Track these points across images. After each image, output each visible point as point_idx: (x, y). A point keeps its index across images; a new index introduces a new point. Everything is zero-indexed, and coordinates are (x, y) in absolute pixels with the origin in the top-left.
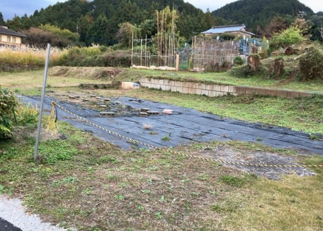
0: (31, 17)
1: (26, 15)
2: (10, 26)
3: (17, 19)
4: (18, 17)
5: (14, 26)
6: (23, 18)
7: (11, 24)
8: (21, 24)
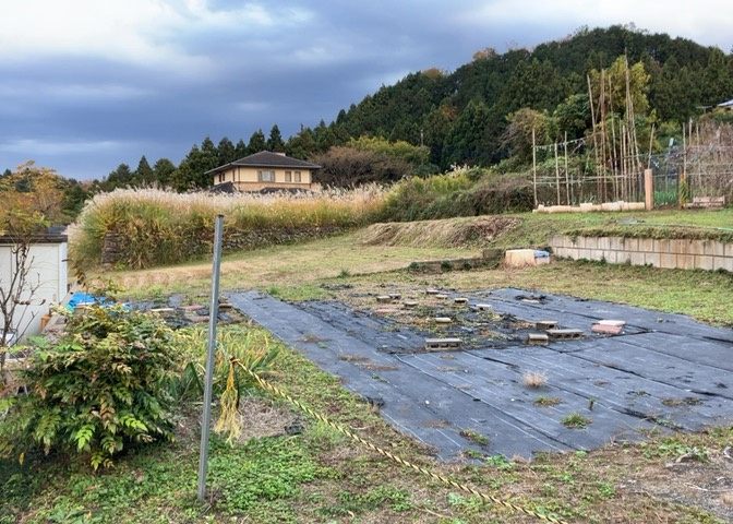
0: (333, 125)
1: (322, 123)
2: (293, 150)
3: (305, 134)
4: (309, 130)
5: (300, 147)
6: (316, 129)
7: (295, 146)
8: (313, 142)
